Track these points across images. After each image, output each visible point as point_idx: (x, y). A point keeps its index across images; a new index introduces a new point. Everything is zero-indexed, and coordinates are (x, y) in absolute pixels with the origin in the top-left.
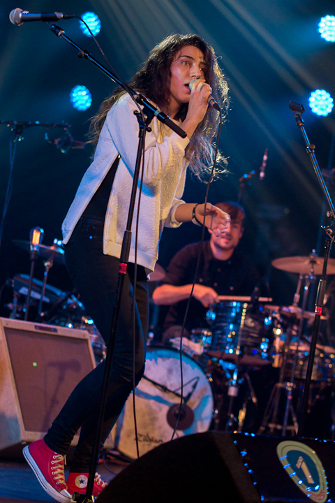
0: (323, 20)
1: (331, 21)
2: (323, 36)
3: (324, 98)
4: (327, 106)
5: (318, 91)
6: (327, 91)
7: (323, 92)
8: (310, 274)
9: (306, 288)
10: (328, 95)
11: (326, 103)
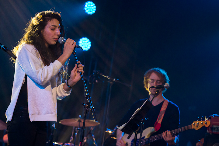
0: (86, 3)
1: (90, 4)
2: (87, 11)
3: (86, 42)
4: (88, 46)
5: (84, 39)
6: (88, 38)
7: (86, 39)
8: (78, 127)
9: (76, 134)
10: (88, 40)
11: (87, 44)
